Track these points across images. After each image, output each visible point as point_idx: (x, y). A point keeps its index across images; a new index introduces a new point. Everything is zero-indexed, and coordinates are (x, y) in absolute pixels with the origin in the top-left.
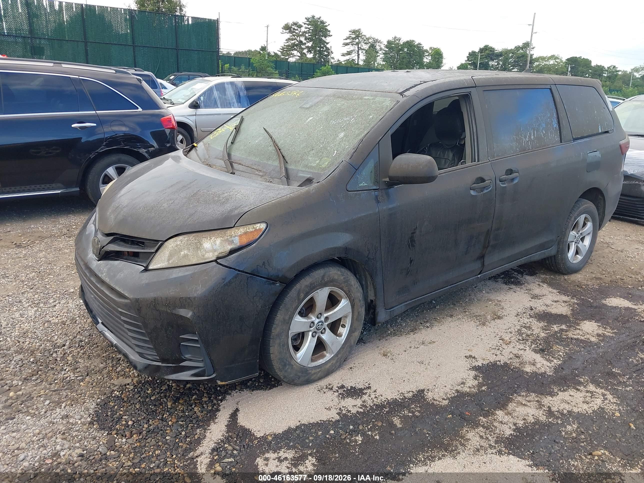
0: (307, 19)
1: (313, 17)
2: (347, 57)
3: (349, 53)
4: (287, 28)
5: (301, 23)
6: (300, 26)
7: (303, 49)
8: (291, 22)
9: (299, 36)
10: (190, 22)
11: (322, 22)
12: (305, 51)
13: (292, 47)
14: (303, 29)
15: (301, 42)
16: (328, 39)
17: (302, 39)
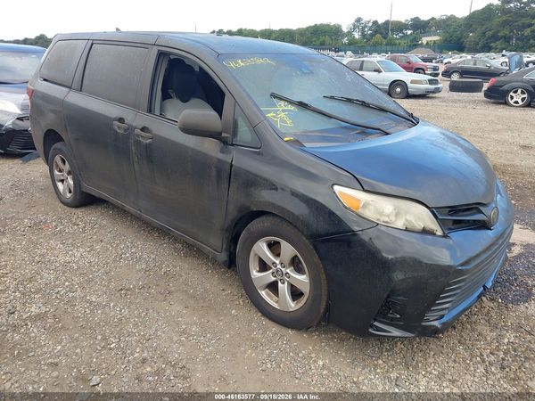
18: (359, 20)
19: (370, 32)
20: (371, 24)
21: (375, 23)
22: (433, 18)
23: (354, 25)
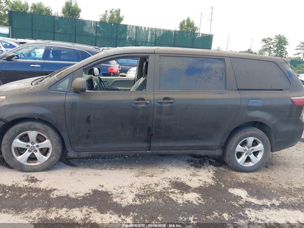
0: (276, 36)
1: (280, 35)
2: (297, 56)
3: (298, 54)
4: (264, 40)
5: (272, 38)
6: (271, 40)
7: (271, 51)
8: (266, 38)
9: (270, 44)
10: (200, 36)
11: (284, 38)
12: (272, 52)
13: (266, 50)
14: (273, 41)
15: (270, 48)
16: (286, 47)
17: (272, 46)
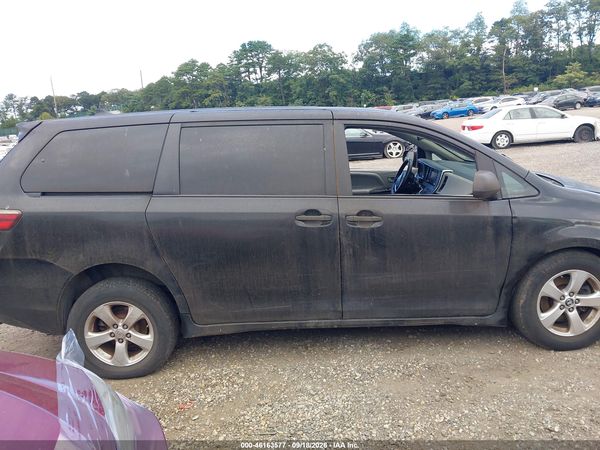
18: (10, 97)
19: (29, 111)
20: (28, 101)
21: (34, 99)
22: (103, 93)
23: (6, 103)
